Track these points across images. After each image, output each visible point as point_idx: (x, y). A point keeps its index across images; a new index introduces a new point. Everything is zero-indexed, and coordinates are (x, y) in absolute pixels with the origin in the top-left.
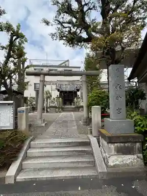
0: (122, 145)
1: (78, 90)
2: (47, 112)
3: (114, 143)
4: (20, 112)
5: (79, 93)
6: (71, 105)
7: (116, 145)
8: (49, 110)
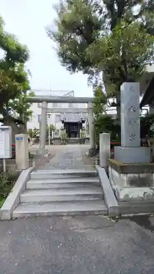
0: (137, 175)
1: (83, 122)
2: (52, 144)
3: (127, 173)
4: (18, 139)
5: (84, 125)
6: (76, 137)
7: (129, 175)
8: (53, 142)
